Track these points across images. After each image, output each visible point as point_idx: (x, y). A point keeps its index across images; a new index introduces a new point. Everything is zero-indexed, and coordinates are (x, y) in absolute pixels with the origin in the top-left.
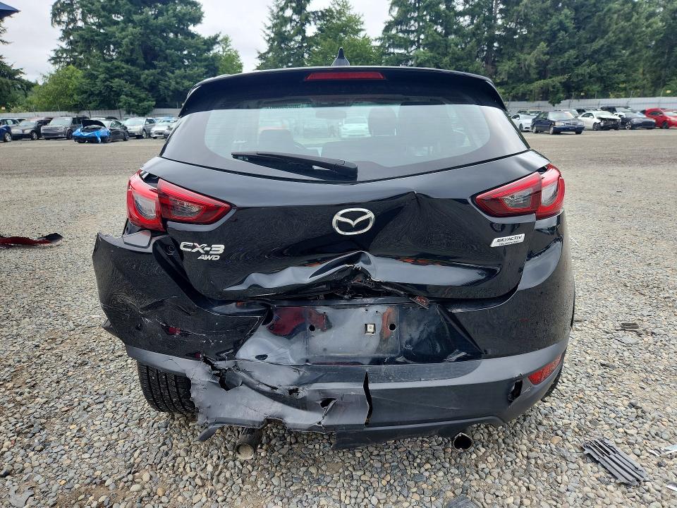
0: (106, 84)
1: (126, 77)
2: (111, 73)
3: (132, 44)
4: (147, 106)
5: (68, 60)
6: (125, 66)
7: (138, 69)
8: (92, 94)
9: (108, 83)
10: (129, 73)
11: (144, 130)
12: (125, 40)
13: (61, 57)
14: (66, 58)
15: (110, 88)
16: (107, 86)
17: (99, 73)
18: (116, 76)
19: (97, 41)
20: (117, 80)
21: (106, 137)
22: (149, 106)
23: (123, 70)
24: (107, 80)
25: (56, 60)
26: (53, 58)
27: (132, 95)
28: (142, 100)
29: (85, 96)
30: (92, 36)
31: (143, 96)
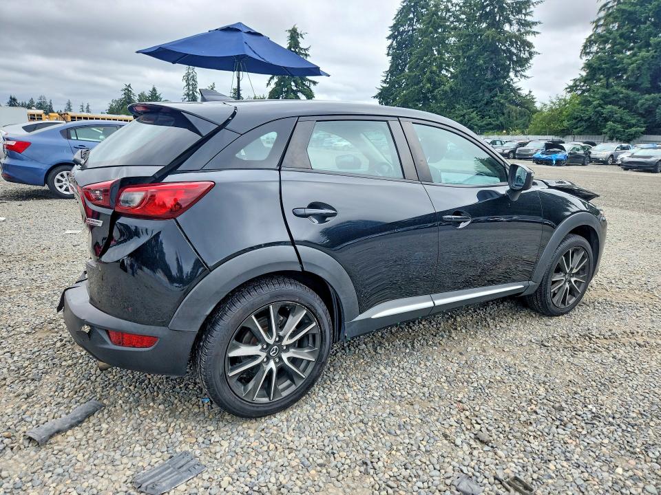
0: (597, 109)
1: (621, 103)
2: (606, 100)
3: (639, 68)
4: (633, 133)
5: (584, 88)
6: (624, 91)
7: (638, 94)
8: (582, 120)
9: (600, 108)
10: (627, 97)
11: (612, 156)
12: (632, 66)
13: (578, 86)
14: (583, 86)
15: (600, 114)
16: (598, 112)
17: (594, 99)
18: (610, 103)
19: (603, 69)
20: (609, 106)
21: (562, 160)
22: (636, 132)
23: (621, 95)
24: (600, 105)
25: (571, 89)
26: (570, 87)
27: (621, 121)
28: (631, 126)
29: (574, 121)
30: (600, 64)
31: (634, 121)
